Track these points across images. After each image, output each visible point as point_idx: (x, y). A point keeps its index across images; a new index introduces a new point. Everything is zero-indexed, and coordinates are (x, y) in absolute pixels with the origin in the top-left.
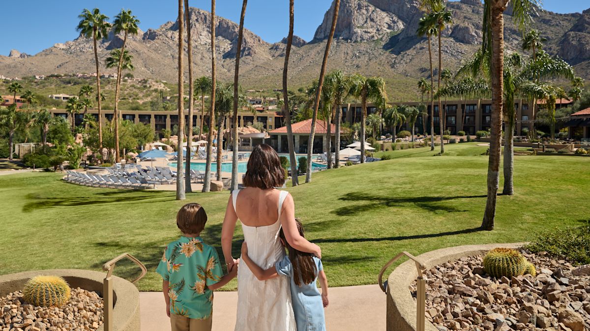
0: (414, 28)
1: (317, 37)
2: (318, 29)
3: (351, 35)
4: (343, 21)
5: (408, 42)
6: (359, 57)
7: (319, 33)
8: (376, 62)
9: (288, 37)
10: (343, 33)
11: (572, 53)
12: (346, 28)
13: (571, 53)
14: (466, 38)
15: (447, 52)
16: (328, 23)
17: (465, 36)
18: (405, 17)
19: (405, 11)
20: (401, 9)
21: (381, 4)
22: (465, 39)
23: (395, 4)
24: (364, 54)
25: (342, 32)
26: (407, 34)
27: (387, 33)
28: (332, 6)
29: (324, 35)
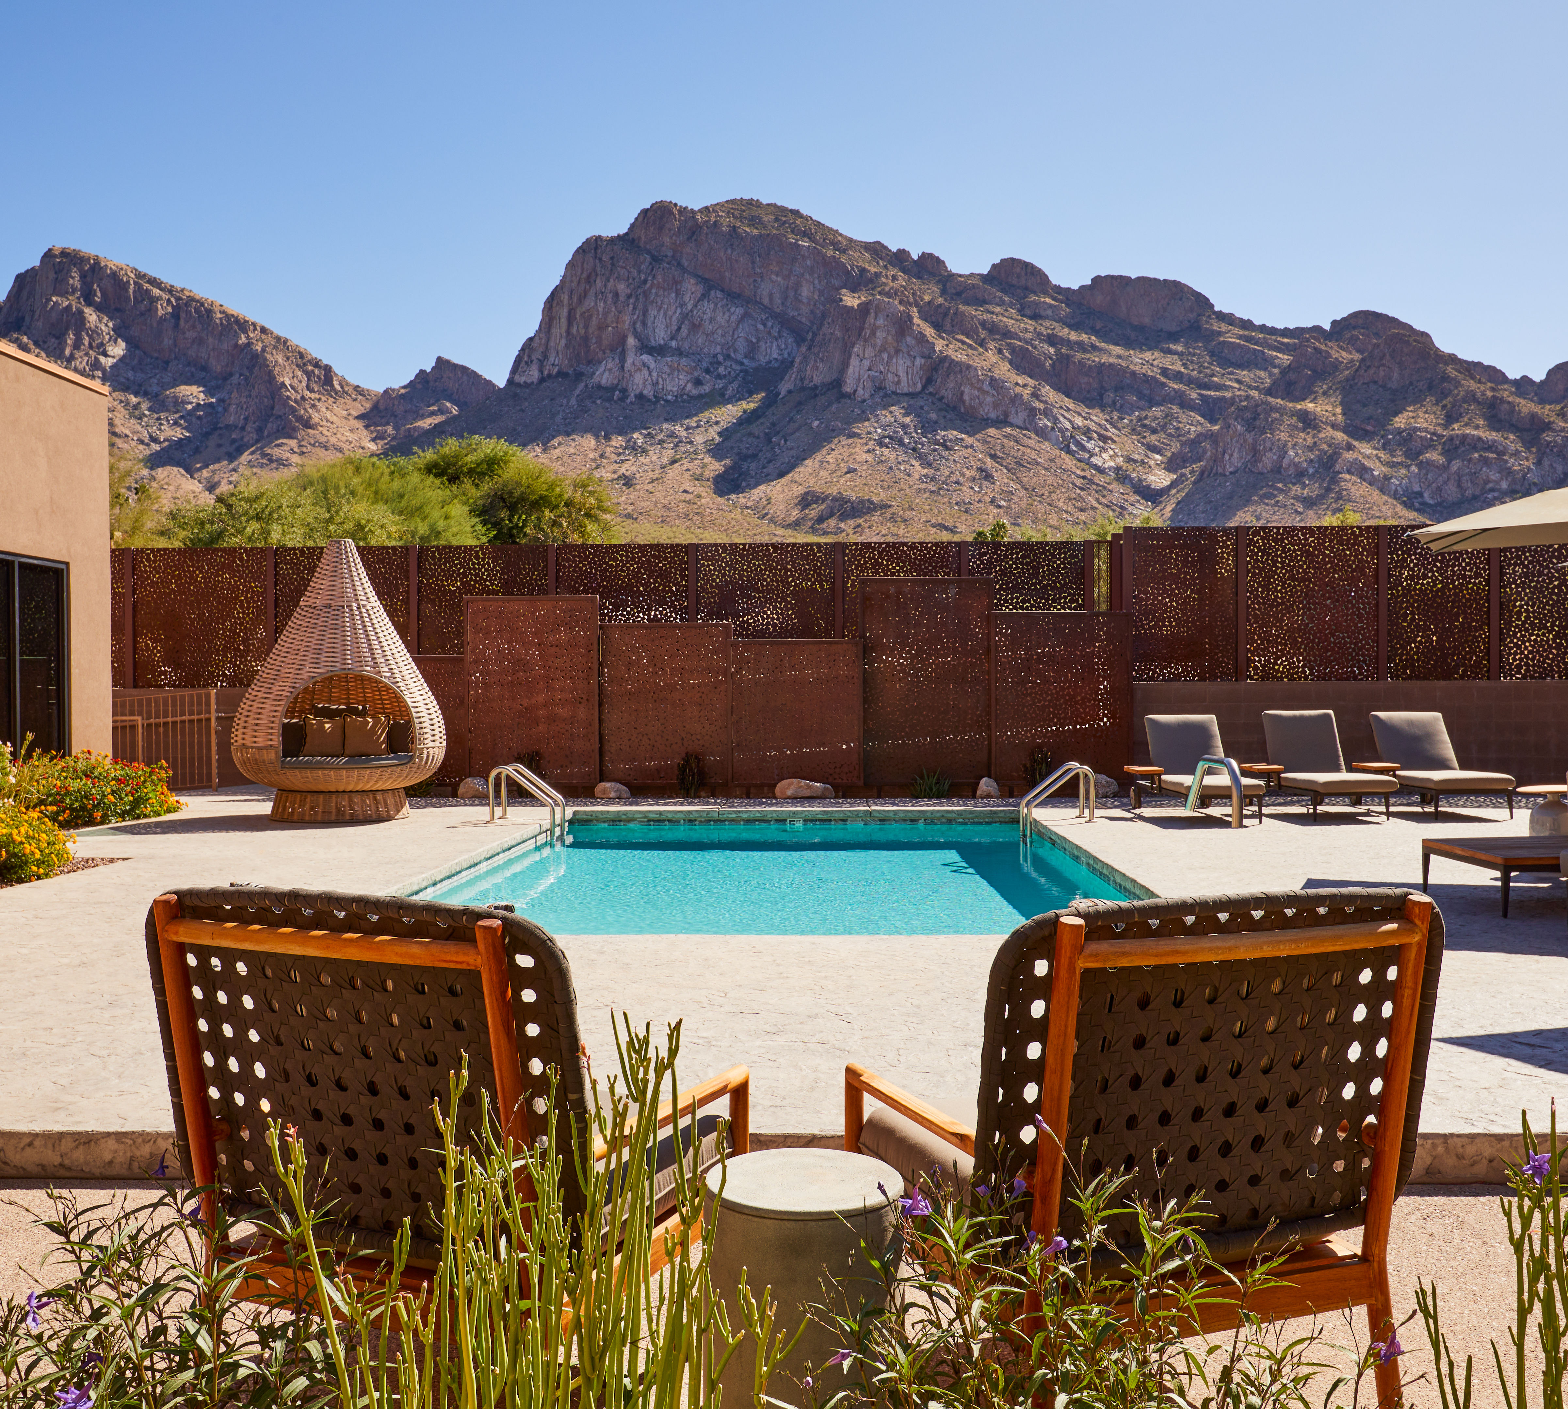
0: (822, 360)
1: (518, 379)
2: (523, 350)
3: (627, 375)
4: (602, 327)
5: (800, 403)
6: (644, 452)
7: (523, 364)
8: (688, 470)
9: (433, 368)
10: (601, 369)
11: (1235, 455)
12: (613, 349)
13: (1231, 455)
14: (966, 398)
15: (901, 443)
16: (553, 331)
17: (962, 393)
18: (804, 320)
19: (805, 301)
20: (791, 294)
21: (727, 275)
22: (964, 402)
23: (774, 277)
24: (661, 442)
25: (600, 362)
26: (802, 380)
27: (746, 371)
28: (564, 277)
29: (541, 371)
